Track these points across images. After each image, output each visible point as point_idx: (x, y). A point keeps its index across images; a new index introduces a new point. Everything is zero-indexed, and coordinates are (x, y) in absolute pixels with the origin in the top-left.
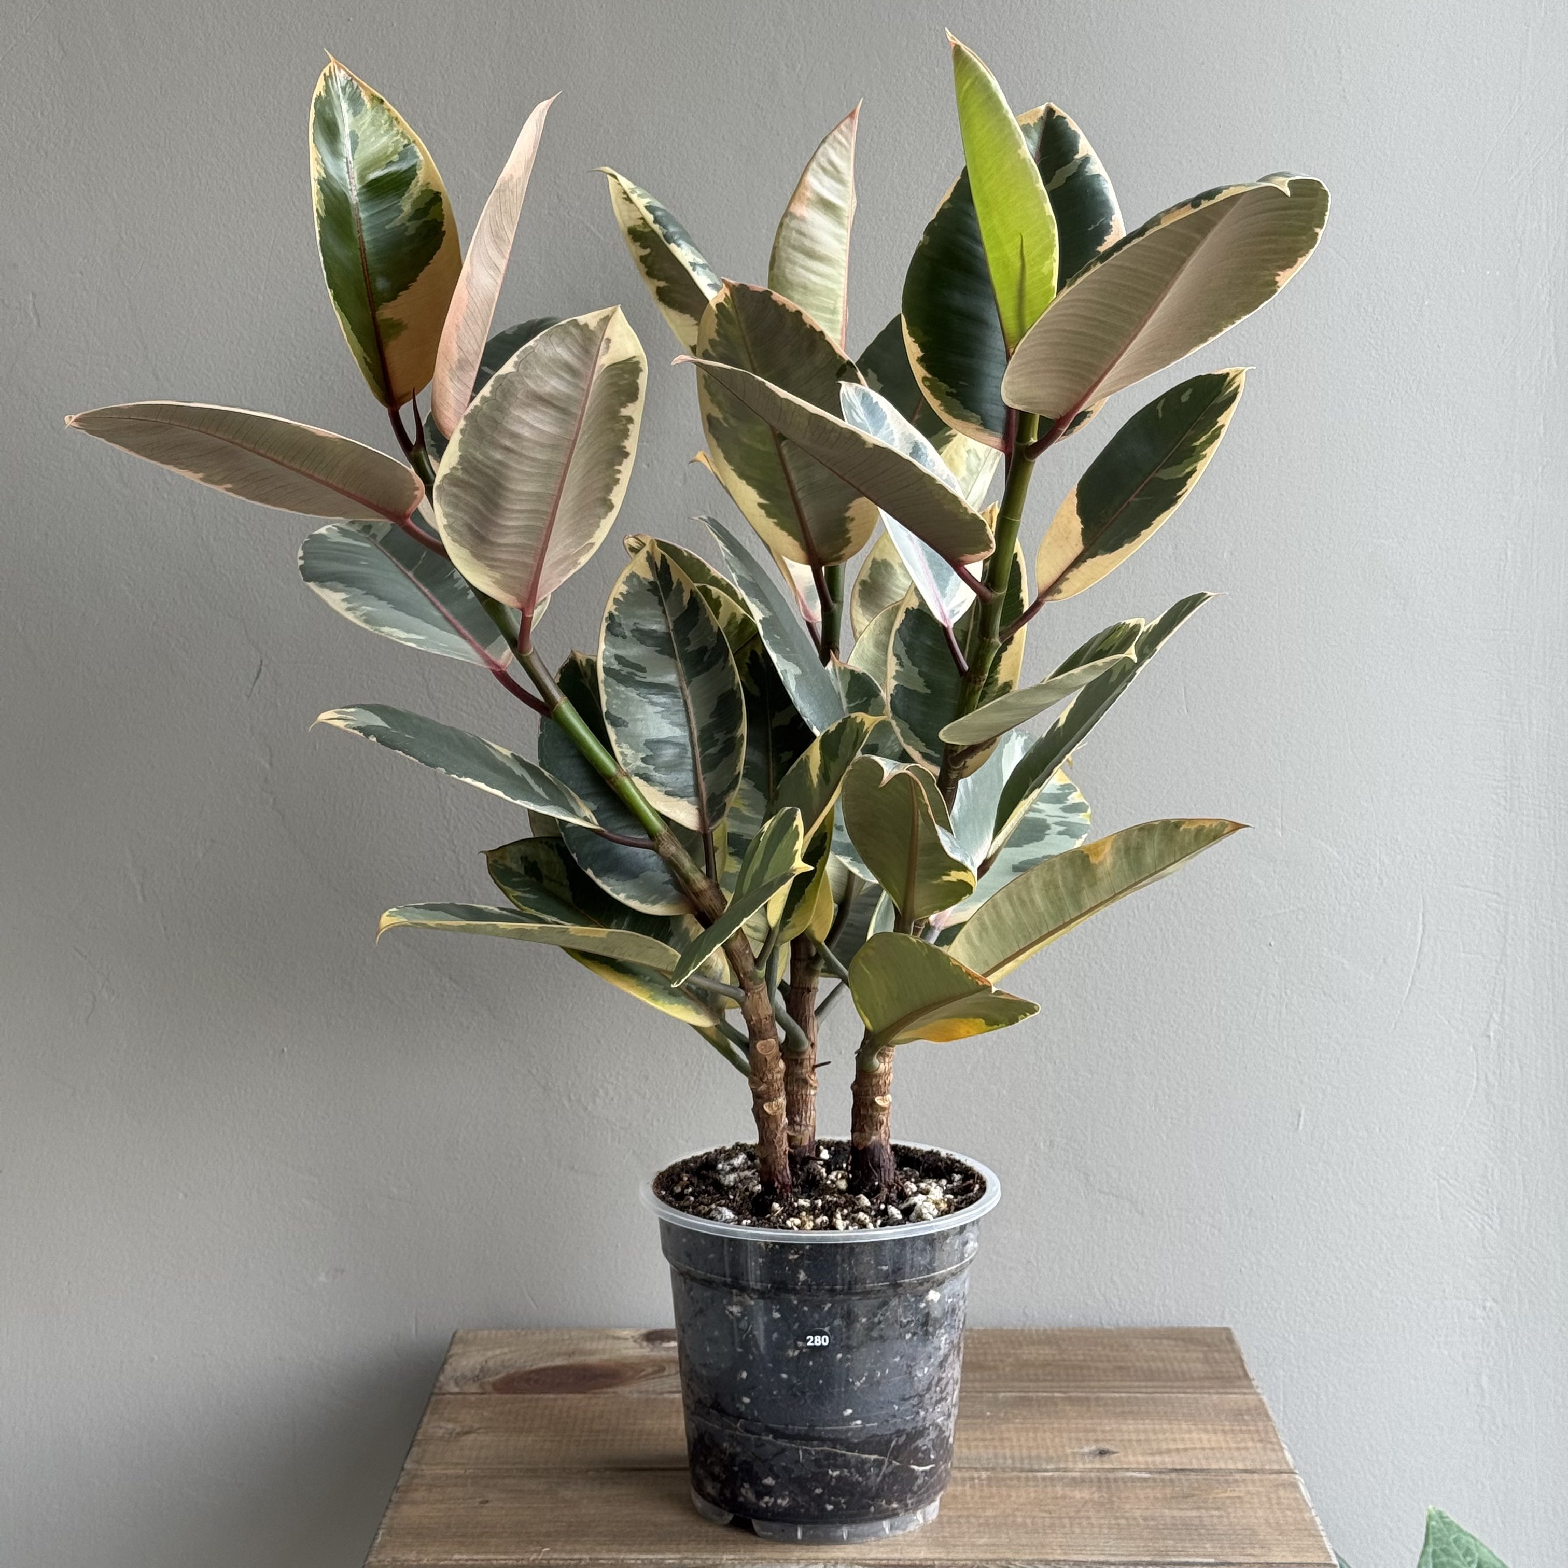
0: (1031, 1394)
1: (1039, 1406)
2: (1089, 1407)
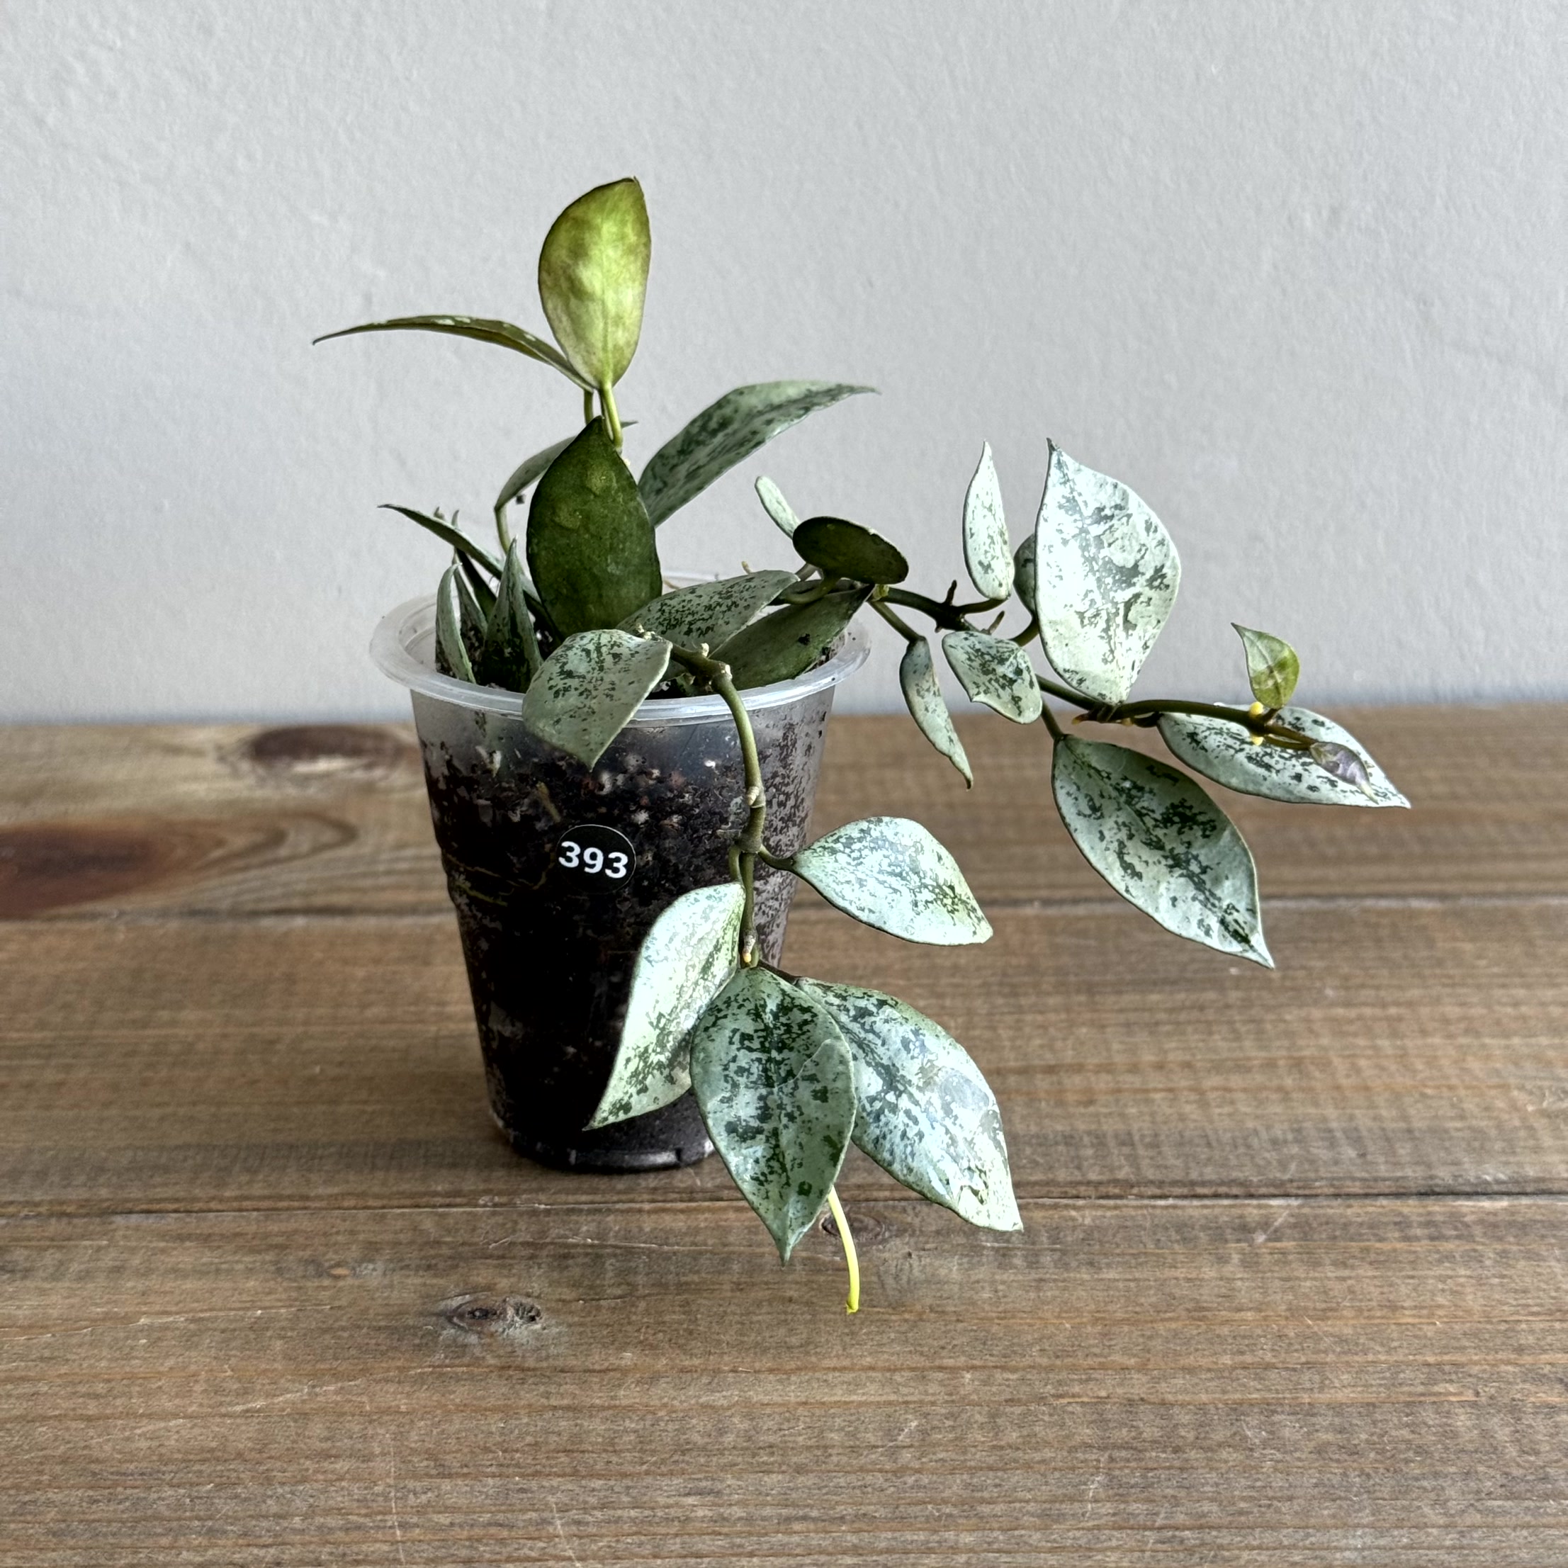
0: (1343, 903)
1: (1378, 941)
2: (1530, 943)
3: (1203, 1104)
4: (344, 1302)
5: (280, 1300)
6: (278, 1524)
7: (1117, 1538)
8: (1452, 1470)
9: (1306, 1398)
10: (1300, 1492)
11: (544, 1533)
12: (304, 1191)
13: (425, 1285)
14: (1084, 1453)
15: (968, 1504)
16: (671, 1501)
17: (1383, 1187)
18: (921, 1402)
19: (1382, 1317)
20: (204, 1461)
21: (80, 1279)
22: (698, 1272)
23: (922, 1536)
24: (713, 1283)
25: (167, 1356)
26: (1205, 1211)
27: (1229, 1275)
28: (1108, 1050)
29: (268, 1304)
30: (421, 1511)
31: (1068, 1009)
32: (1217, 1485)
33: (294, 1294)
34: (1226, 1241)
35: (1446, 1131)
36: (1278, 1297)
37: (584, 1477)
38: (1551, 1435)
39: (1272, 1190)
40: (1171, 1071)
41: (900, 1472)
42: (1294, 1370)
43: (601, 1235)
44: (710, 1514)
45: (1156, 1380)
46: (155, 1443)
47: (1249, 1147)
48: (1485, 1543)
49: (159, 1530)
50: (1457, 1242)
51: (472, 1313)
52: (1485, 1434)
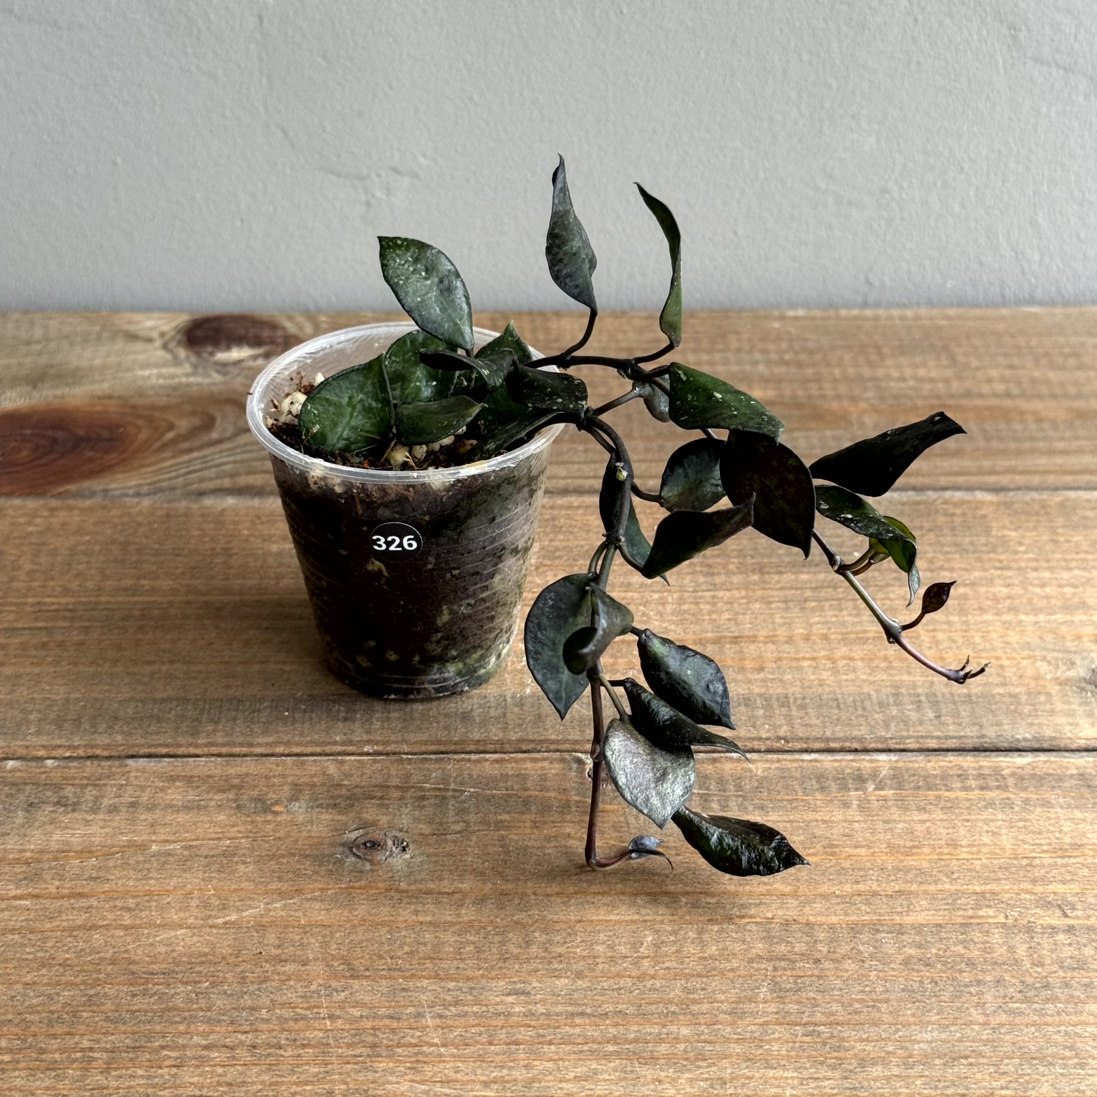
3: (835, 671)
4: (281, 834)
5: (240, 832)
6: (252, 1015)
7: (780, 1032)
8: (989, 978)
9: (897, 919)
10: (892, 996)
11: (419, 1024)
12: (249, 739)
13: (333, 820)
14: (758, 963)
15: (685, 1005)
16: (498, 999)
17: (951, 744)
18: (654, 920)
19: (949, 854)
20: (202, 963)
21: (110, 812)
22: (509, 812)
23: (655, 1030)
24: (519, 821)
25: (171, 877)
26: (836, 764)
27: (850, 818)
28: (773, 623)
29: (232, 835)
30: (342, 1005)
31: (746, 588)
32: (841, 989)
33: (249, 827)
34: (849, 790)
35: (993, 696)
36: (881, 836)
37: (442, 979)
38: (1052, 951)
39: (880, 746)
40: (814, 643)
41: (641, 978)
42: (891, 896)
43: (445, 780)
44: (523, 1010)
45: (803, 905)
46: (169, 949)
47: (864, 709)
48: (1007, 1037)
49: (177, 1019)
50: (998, 792)
51: (365, 844)
52: (1011, 950)
